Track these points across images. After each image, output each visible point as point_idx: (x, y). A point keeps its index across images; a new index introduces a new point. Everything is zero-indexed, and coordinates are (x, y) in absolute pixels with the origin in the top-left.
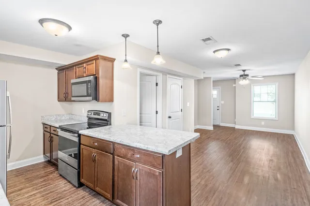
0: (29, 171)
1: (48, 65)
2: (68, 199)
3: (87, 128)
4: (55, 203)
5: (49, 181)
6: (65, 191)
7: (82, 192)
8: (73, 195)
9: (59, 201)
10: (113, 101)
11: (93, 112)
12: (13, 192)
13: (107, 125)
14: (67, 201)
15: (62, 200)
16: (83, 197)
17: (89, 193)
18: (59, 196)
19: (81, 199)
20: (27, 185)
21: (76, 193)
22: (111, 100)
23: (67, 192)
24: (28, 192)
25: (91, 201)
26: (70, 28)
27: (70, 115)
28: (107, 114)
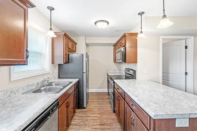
0: (101, 94)
1: (109, 45)
2: (107, 116)
3: (125, 79)
4: (101, 115)
5: (104, 103)
6: (108, 111)
7: (114, 116)
8: (110, 115)
9: (103, 115)
10: (136, 62)
11: (127, 69)
12: (91, 102)
13: (133, 78)
14: (106, 117)
15: (104, 115)
16: (113, 119)
17: (117, 118)
18: (104, 112)
19: (111, 119)
20: (97, 101)
21: (111, 115)
22: (135, 62)
23: (108, 112)
24: (95, 104)
25: (116, 124)
26: (108, 23)
27: (120, 70)
28: (133, 71)
